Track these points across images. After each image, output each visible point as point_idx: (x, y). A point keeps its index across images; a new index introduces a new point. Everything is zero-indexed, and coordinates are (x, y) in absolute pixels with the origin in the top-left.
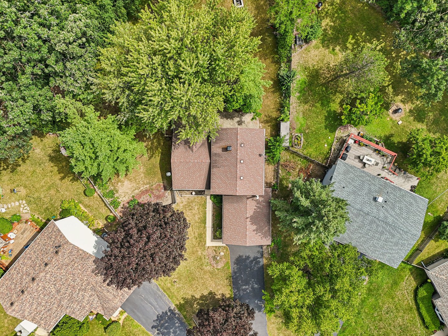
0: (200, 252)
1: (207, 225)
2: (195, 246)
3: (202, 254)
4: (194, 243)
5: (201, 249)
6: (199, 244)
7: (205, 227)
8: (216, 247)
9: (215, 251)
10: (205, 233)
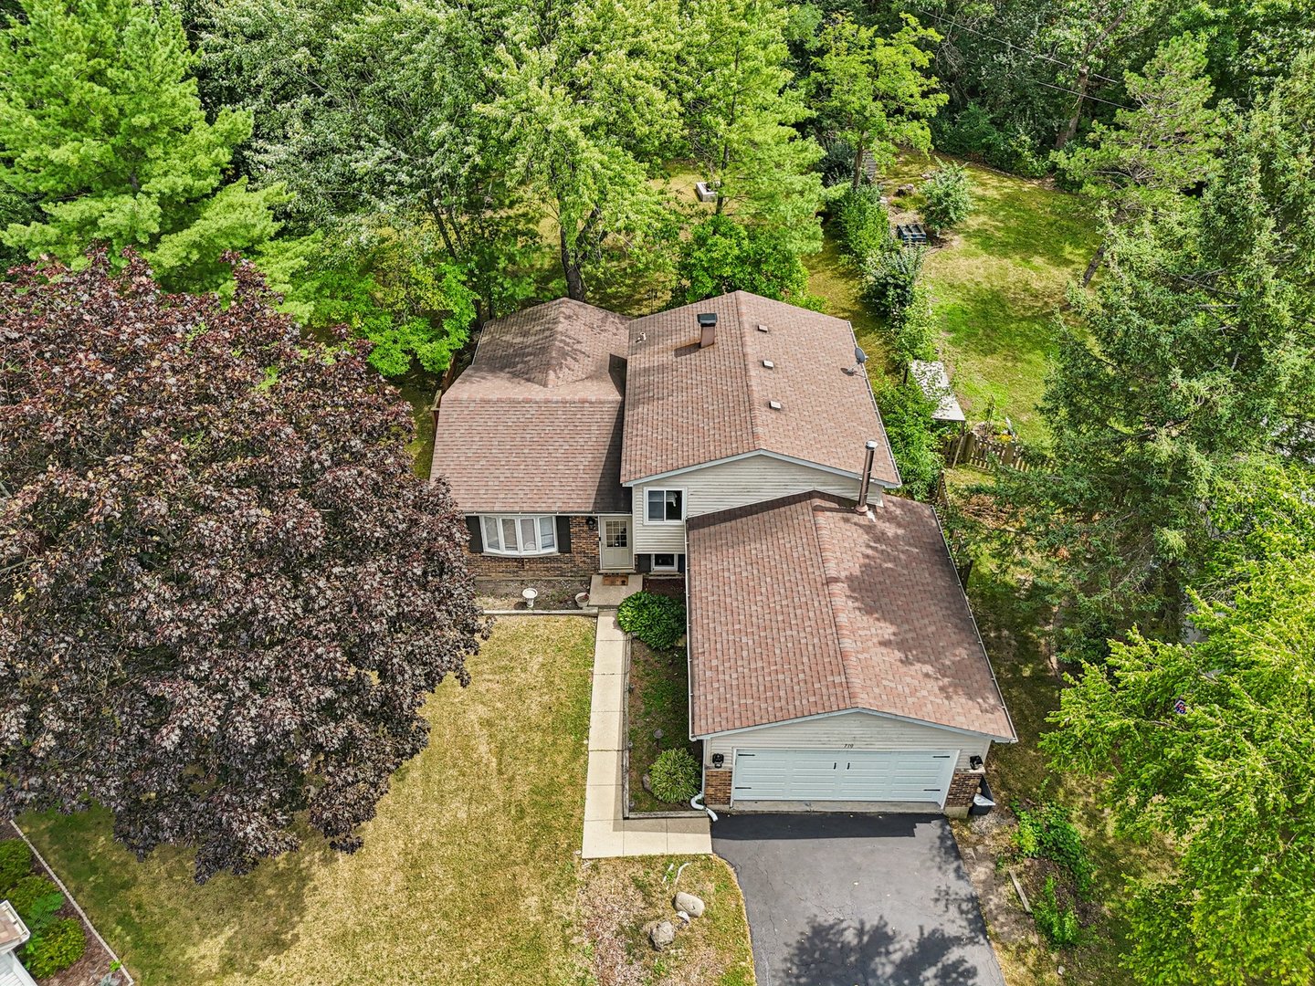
0: (533, 901)
1: (592, 743)
2: (504, 861)
3: (547, 911)
4: (503, 842)
5: (543, 876)
6: (535, 843)
7: (579, 751)
8: (648, 861)
9: (640, 887)
10: (578, 783)
